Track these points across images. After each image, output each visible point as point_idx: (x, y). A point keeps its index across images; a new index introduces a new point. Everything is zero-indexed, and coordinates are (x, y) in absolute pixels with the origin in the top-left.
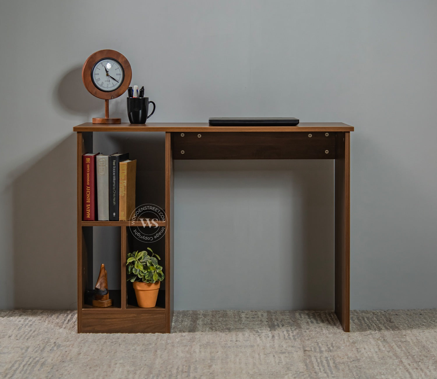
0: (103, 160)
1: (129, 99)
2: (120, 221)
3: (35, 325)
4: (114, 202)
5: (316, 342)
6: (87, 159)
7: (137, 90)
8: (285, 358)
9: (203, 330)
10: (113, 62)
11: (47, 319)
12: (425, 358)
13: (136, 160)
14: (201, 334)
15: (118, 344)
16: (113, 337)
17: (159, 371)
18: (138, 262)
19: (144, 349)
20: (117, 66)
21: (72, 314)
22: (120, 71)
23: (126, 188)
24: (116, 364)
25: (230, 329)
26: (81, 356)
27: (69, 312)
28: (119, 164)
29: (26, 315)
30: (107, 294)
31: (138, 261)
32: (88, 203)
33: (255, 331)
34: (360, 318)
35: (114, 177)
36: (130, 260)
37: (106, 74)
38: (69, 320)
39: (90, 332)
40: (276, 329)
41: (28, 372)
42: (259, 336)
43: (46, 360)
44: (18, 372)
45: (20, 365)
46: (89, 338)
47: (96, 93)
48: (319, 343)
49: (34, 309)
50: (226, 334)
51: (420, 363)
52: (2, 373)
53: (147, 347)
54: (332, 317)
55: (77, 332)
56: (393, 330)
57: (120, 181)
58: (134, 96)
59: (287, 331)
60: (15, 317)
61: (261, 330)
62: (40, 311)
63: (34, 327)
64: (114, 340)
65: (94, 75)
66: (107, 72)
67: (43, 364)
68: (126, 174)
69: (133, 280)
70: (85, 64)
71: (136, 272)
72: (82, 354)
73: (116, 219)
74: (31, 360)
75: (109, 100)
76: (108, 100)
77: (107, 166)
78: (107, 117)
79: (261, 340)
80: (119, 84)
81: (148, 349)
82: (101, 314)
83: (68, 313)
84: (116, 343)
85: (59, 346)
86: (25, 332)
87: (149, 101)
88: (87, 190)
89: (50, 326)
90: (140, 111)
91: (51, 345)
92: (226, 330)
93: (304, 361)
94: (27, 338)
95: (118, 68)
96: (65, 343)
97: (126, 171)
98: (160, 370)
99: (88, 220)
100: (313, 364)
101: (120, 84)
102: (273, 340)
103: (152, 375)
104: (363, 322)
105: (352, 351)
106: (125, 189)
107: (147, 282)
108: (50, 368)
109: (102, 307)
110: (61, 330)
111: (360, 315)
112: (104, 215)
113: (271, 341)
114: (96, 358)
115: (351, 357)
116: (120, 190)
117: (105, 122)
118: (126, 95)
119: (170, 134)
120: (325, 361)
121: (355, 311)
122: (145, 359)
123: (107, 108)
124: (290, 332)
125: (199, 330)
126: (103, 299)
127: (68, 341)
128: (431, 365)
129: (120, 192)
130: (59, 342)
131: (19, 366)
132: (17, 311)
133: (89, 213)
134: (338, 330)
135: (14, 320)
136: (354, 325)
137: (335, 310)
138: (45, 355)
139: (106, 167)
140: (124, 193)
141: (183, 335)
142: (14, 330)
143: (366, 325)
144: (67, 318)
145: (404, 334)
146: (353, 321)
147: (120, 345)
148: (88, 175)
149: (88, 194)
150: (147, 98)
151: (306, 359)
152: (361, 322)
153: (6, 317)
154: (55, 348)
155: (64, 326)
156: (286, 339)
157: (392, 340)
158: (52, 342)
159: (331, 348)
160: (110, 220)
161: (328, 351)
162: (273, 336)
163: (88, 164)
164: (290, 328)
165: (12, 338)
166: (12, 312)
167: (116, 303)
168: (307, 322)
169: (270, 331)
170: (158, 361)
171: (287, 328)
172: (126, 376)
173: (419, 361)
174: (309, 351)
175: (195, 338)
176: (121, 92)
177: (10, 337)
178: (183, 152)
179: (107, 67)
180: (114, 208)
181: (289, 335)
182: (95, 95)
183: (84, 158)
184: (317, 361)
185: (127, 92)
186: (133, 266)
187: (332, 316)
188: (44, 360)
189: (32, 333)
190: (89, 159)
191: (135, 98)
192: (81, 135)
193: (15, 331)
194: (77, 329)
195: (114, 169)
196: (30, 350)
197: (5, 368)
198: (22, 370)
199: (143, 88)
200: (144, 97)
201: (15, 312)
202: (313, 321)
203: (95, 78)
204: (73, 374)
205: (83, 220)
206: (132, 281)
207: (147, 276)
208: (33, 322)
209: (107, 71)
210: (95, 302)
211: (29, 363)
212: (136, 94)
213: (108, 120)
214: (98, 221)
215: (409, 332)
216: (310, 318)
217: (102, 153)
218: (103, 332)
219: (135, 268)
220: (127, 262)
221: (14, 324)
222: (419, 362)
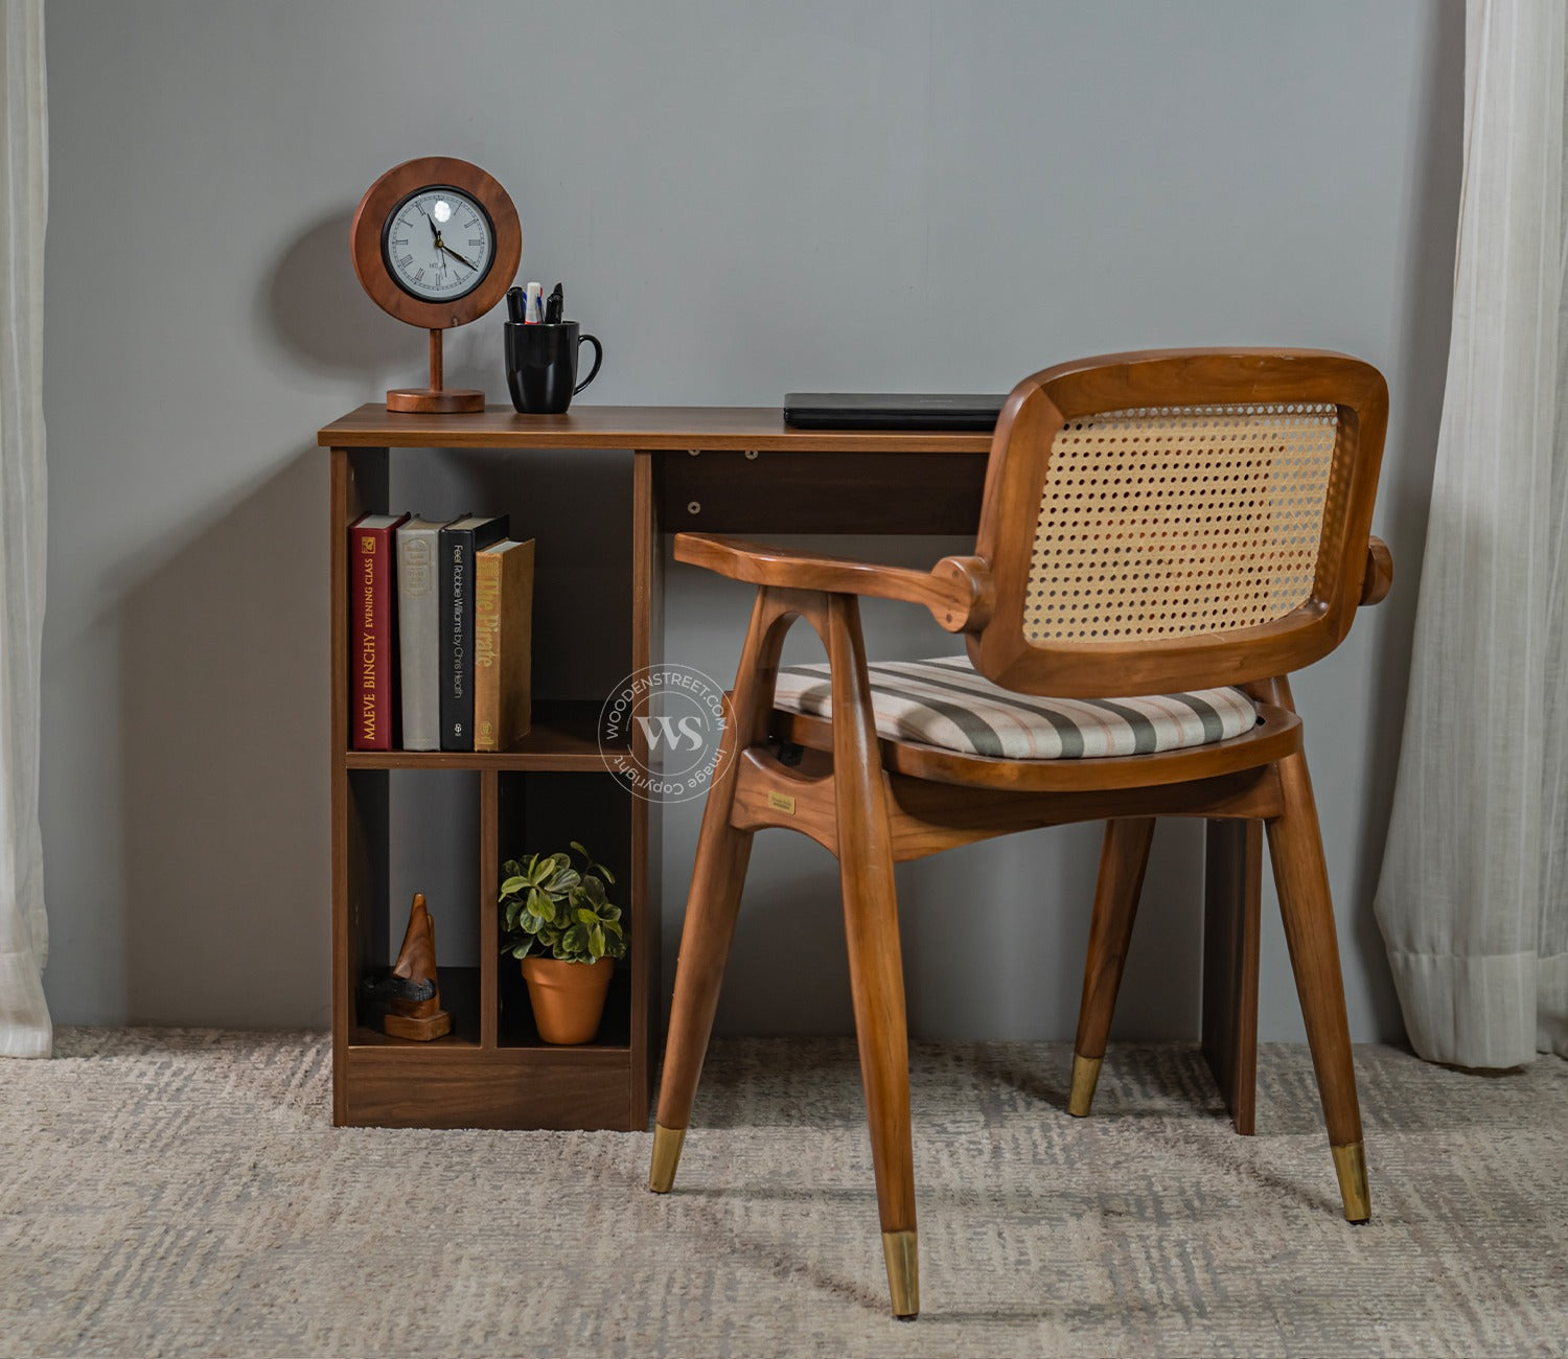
0: (419, 544)
1: (513, 328)
2: (479, 752)
3: (193, 1090)
4: (458, 686)
5: (1143, 1178)
6: (364, 539)
7: (539, 300)
8: (1039, 1243)
9: (757, 1123)
10: (458, 199)
11: (234, 1067)
12: (1522, 1254)
13: (534, 540)
14: (752, 1138)
15: (470, 1175)
16: (454, 1144)
17: (605, 1291)
18: (538, 892)
19: (556, 1196)
20: (470, 212)
21: (318, 1046)
22: (480, 231)
23: (498, 640)
24: (458, 1260)
25: (851, 1117)
26: (341, 1225)
27: (308, 1039)
28: (474, 557)
29: (163, 1050)
30: (433, 995)
31: (539, 888)
32: (369, 691)
33: (934, 1125)
34: (1291, 1077)
35: (458, 603)
36: (511, 886)
37: (432, 240)
38: (306, 1072)
39: (374, 1123)
40: (1006, 1118)
41: (156, 1289)
42: (947, 1146)
43: (221, 1241)
44: (120, 1289)
45: (129, 1258)
46: (370, 1147)
47: (398, 306)
48: (1153, 1179)
49: (194, 1027)
50: (837, 1139)
51: (1504, 1271)
52: (67, 1297)
53: (566, 1191)
54: (1193, 1070)
55: (332, 1123)
56: (1405, 1127)
57: (479, 617)
58: (528, 320)
59: (1045, 1128)
60: (128, 1055)
61: (954, 1122)
62: (212, 1035)
63: (189, 1099)
64: (456, 1159)
65: (390, 245)
66: (437, 234)
67: (208, 1258)
68: (497, 592)
69: (520, 952)
70: (360, 207)
71: (530, 927)
72: (343, 1217)
73: (466, 744)
74: (168, 1239)
75: (444, 331)
76: (441, 330)
77: (435, 564)
78: (436, 389)
79: (956, 1164)
80: (476, 276)
81: (569, 1195)
82: (414, 1063)
83: (304, 1044)
84: (461, 1172)
85: (268, 1180)
86: (157, 1120)
87: (581, 334)
88: (366, 647)
89: (241, 1094)
90: (551, 368)
91: (240, 1176)
92: (838, 1122)
93: (1105, 1259)
94: (160, 1144)
95: (475, 221)
96: (288, 1168)
97: (497, 584)
98: (608, 1290)
99: (367, 747)
100: (1134, 1270)
101: (482, 275)
102: (997, 1168)
103: (578, 1312)
104: (1300, 1093)
105: (1269, 1215)
106: (493, 642)
107: (570, 961)
108: (233, 1275)
109: (416, 1038)
110: (278, 1114)
111: (1290, 1063)
112: (422, 729)
113: (990, 1172)
114: (391, 1232)
115: (1264, 1242)
116: (478, 647)
117: (431, 407)
118: (501, 312)
119: (650, 457)
120: (1175, 1261)
121: (1270, 1045)
122: (559, 1242)
123: (438, 357)
124: (1054, 1135)
125: (743, 1121)
126: (419, 1014)
127: (299, 1160)
128: (1541, 1281)
129: (477, 654)
130: (268, 1164)
131: (127, 1267)
132: (134, 1033)
133: (372, 723)
134: (1216, 1126)
135: (123, 1069)
136: (1271, 1104)
137: (1203, 1043)
138: (217, 1217)
139: (430, 567)
140: (493, 659)
141: (692, 1142)
142: (119, 1110)
143: (1310, 1105)
144: (302, 1061)
145: (1442, 1146)
146: (1268, 1087)
147: (474, 1179)
148: (369, 594)
149: (369, 658)
150: (574, 326)
151: (1113, 1251)
152: (1293, 1095)
153: (98, 1057)
154: (254, 1191)
155: (289, 1097)
156: (1041, 1162)
157: (1403, 1171)
158: (244, 1164)
159: (1197, 1204)
160: (443, 750)
161: (1188, 1216)
162: (997, 1151)
163: (368, 556)
164: (1052, 1116)
165: (110, 1145)
166: (119, 1035)
167: (463, 1027)
168: (1109, 1089)
169: (987, 1125)
170: (604, 1249)
171: (1042, 1113)
172: (490, 1315)
173: (1500, 1263)
174: (1120, 1214)
175: (732, 1153)
176: (485, 301)
177: (105, 1138)
178: (694, 508)
179: (437, 216)
180: (455, 707)
181: (1050, 1146)
182: (395, 312)
183: (353, 538)
184: (1148, 1258)
185: (503, 303)
186: (521, 904)
187: (1195, 1066)
188: (211, 1239)
189: (180, 1128)
190: (372, 540)
191: (531, 327)
192: (343, 459)
193: (122, 1116)
194: (331, 1108)
195: (458, 574)
196: (169, 1195)
197: (77, 1273)
198: (135, 1284)
199: (558, 289)
200: (563, 320)
201: (126, 1039)
202: (1132, 1087)
203: (397, 254)
204: (309, 1302)
205: (351, 747)
206: (520, 954)
207: (570, 940)
208: (185, 1079)
209: (437, 230)
210: (393, 1023)
211: (161, 1252)
212: (535, 312)
213: (438, 399)
214: (402, 749)
215: (1458, 1138)
216: (1120, 1077)
217: (418, 516)
218: (418, 1125)
219: (527, 912)
220: (500, 893)
221: (124, 1084)
222: (1502, 1267)
